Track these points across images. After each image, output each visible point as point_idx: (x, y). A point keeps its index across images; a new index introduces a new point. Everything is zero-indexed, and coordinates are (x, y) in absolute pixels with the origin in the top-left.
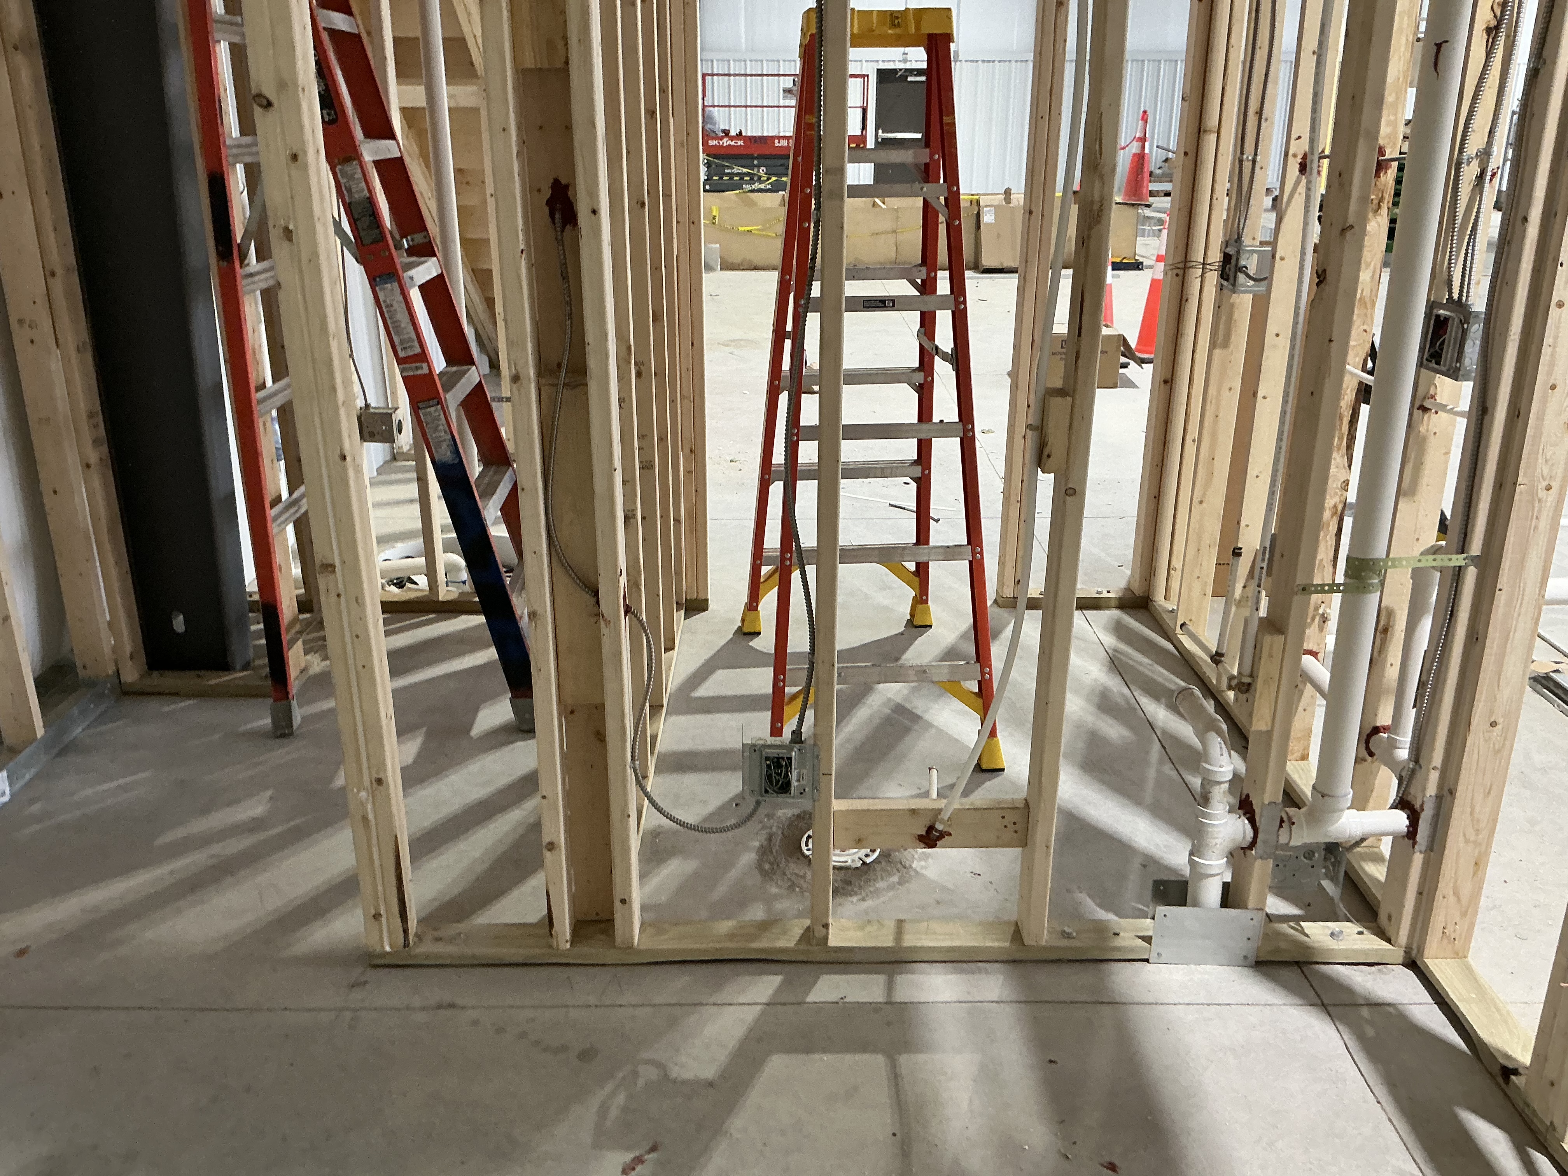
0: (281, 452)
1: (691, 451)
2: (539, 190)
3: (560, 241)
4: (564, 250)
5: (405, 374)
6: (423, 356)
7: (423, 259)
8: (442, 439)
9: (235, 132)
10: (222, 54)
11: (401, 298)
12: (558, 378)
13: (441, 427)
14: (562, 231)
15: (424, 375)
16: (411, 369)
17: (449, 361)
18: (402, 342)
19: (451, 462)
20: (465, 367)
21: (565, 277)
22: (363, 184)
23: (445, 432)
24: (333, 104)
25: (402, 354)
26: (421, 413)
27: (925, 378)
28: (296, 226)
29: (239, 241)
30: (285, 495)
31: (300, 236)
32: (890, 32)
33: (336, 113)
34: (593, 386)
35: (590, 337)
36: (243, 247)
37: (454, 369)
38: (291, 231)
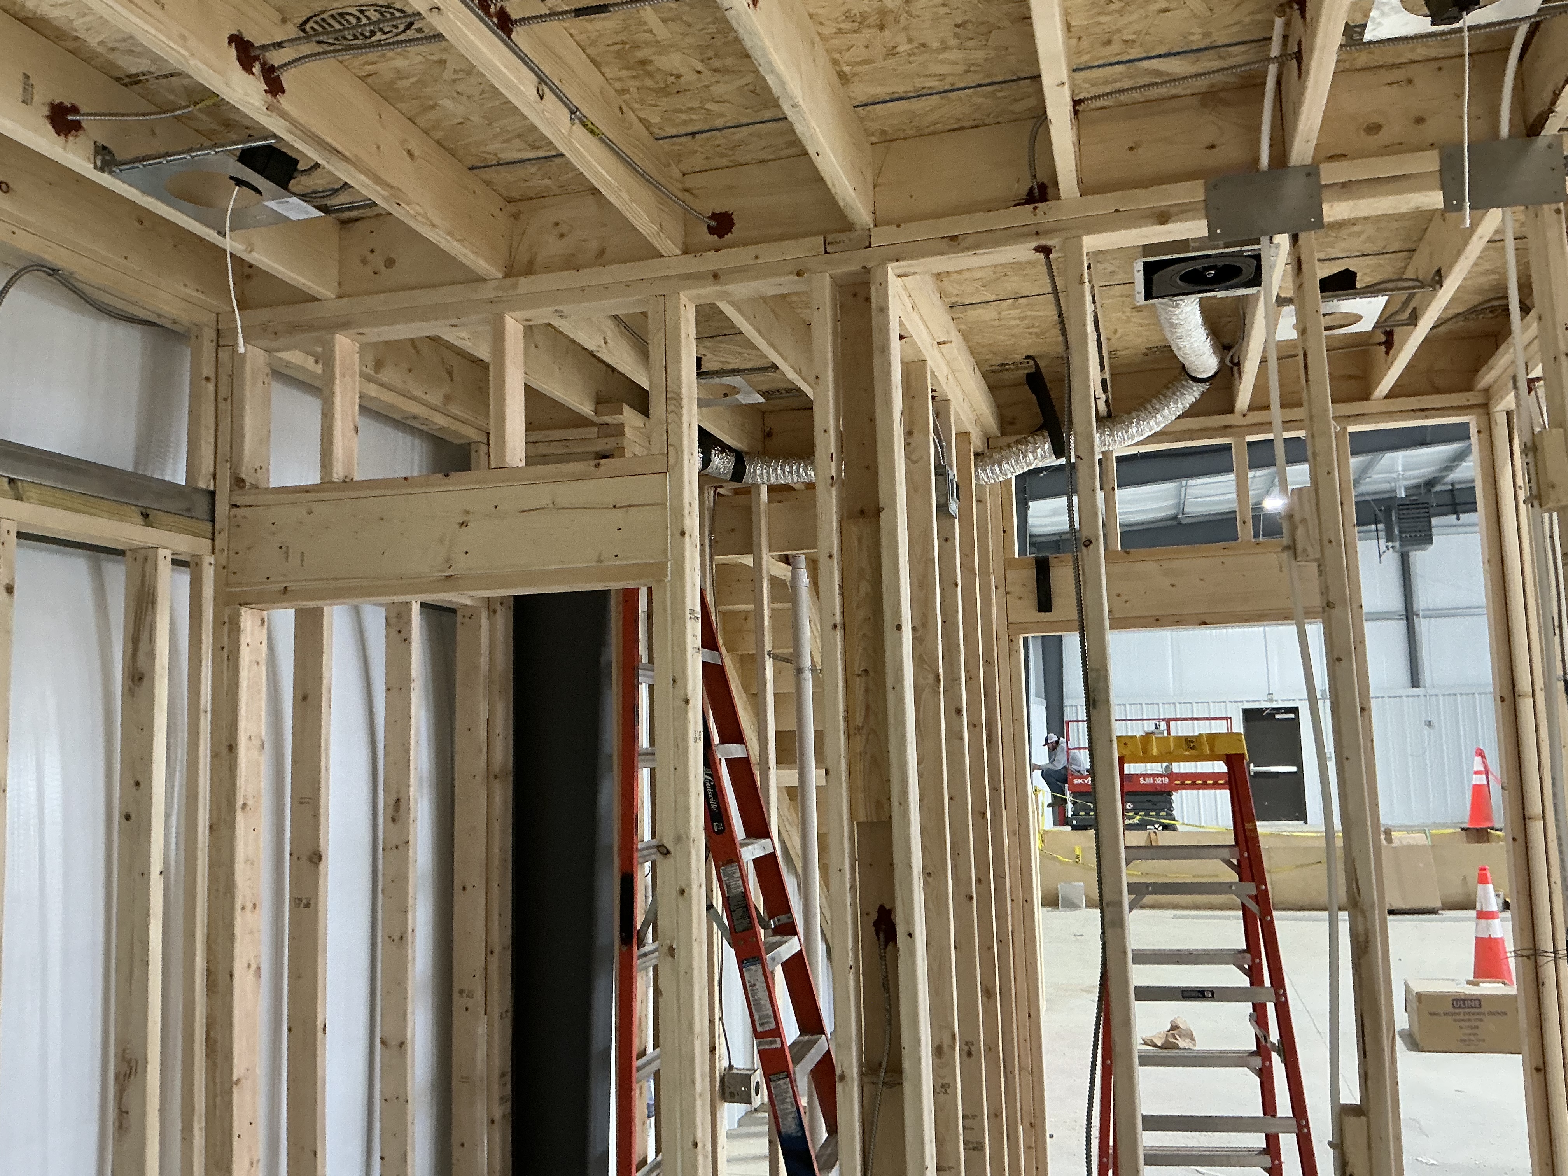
0: (653, 1109)
1: (1031, 1124)
2: (868, 914)
3: (883, 958)
4: (886, 965)
5: (761, 1048)
6: (777, 1032)
7: (785, 938)
8: (788, 1111)
9: (647, 837)
10: (644, 776)
11: (763, 978)
12: (878, 1076)
13: (788, 1100)
14: (886, 947)
15: (776, 1049)
16: (766, 1043)
17: (803, 1030)
18: (760, 1019)
19: (794, 1135)
20: (815, 1037)
21: (886, 987)
22: (740, 882)
23: (792, 1104)
24: (721, 817)
25: (759, 1029)
26: (772, 1084)
27: (1263, 1062)
28: (678, 945)
29: (638, 928)
30: (651, 1156)
31: (681, 954)
32: (1187, 753)
33: (723, 826)
34: (907, 1087)
35: (906, 1042)
36: (642, 934)
37: (807, 1038)
38: (674, 949)
